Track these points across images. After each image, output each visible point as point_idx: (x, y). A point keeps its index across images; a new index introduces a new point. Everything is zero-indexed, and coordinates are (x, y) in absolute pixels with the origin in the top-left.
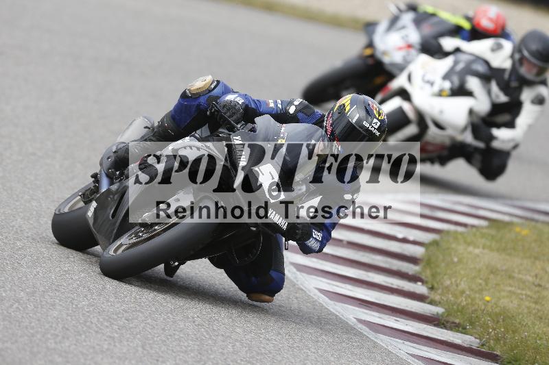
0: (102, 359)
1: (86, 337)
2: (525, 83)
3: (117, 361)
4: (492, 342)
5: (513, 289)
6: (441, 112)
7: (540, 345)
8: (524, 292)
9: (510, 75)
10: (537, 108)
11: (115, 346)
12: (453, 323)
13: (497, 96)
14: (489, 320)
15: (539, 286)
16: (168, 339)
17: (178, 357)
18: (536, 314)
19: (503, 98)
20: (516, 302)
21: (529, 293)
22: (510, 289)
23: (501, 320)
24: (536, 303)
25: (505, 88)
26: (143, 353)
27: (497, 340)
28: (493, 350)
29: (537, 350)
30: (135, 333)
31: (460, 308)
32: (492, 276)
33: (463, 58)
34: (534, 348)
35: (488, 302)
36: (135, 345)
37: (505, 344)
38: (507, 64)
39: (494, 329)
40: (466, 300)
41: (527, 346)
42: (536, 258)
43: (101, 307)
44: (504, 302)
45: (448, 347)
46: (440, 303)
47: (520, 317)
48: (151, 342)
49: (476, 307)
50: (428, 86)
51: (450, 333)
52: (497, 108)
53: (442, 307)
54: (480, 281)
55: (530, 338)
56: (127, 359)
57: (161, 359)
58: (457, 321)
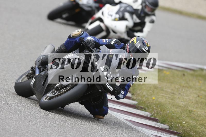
0: (9, 121)
1: (3, 113)
2: (147, 15)
3: (14, 122)
4: (155, 114)
5: (163, 95)
6: (115, 27)
7: (174, 116)
8: (167, 96)
9: (141, 12)
10: (151, 24)
11: (14, 116)
12: (141, 107)
13: (136, 20)
14: (154, 106)
15: (173, 93)
16: (33, 113)
17: (37, 120)
18: (172, 104)
19: (138, 21)
20: (164, 100)
21: (169, 96)
22: (162, 94)
23: (159, 106)
24: (172, 100)
25: (139, 17)
26: (24, 119)
27: (157, 114)
28: (156, 117)
29: (172, 117)
30: (21, 111)
31: (143, 102)
32: (155, 90)
33: (123, 5)
34: (171, 117)
35: (154, 99)
36: (21, 116)
37: (160, 115)
38: (140, 7)
39: (156, 110)
40: (146, 99)
41: (168, 116)
42: (172, 83)
43: (8, 101)
44: (160, 99)
45: (139, 116)
46: (136, 100)
47: (166, 105)
48: (27, 115)
49: (149, 101)
50: (110, 17)
51: (139, 111)
52: (136, 25)
53: (137, 101)
54: (151, 92)
55: (170, 113)
56: (18, 121)
57: (31, 121)
58: (142, 107)
